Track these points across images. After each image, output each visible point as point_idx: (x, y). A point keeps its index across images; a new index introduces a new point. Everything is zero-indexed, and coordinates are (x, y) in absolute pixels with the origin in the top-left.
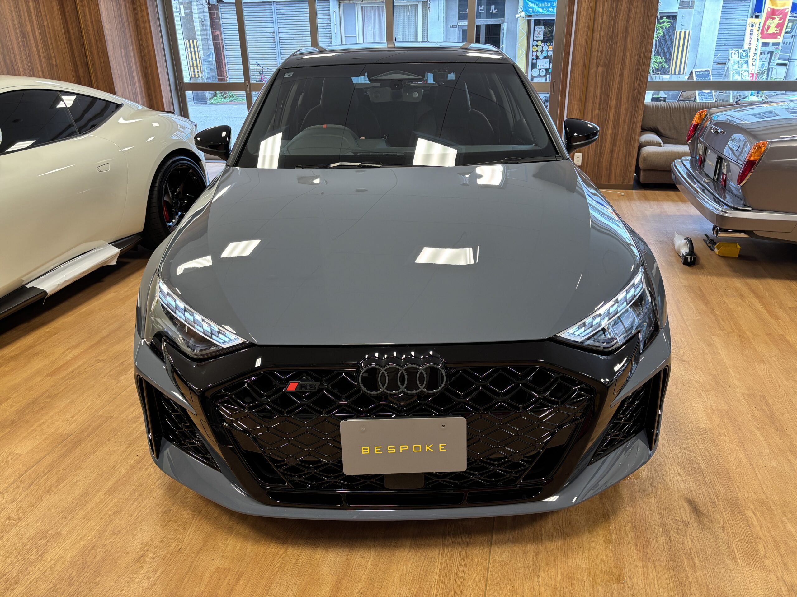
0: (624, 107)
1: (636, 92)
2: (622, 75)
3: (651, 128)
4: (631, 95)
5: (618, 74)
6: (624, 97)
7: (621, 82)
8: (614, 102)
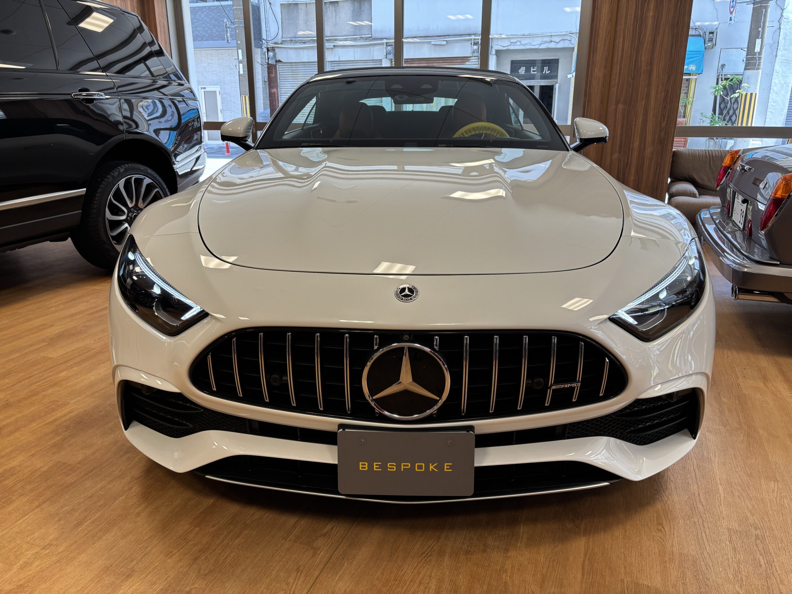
0: (649, 150)
1: (663, 133)
2: (646, 114)
3: (686, 177)
4: (657, 137)
5: (642, 113)
6: (649, 138)
7: (645, 121)
8: (636, 144)
